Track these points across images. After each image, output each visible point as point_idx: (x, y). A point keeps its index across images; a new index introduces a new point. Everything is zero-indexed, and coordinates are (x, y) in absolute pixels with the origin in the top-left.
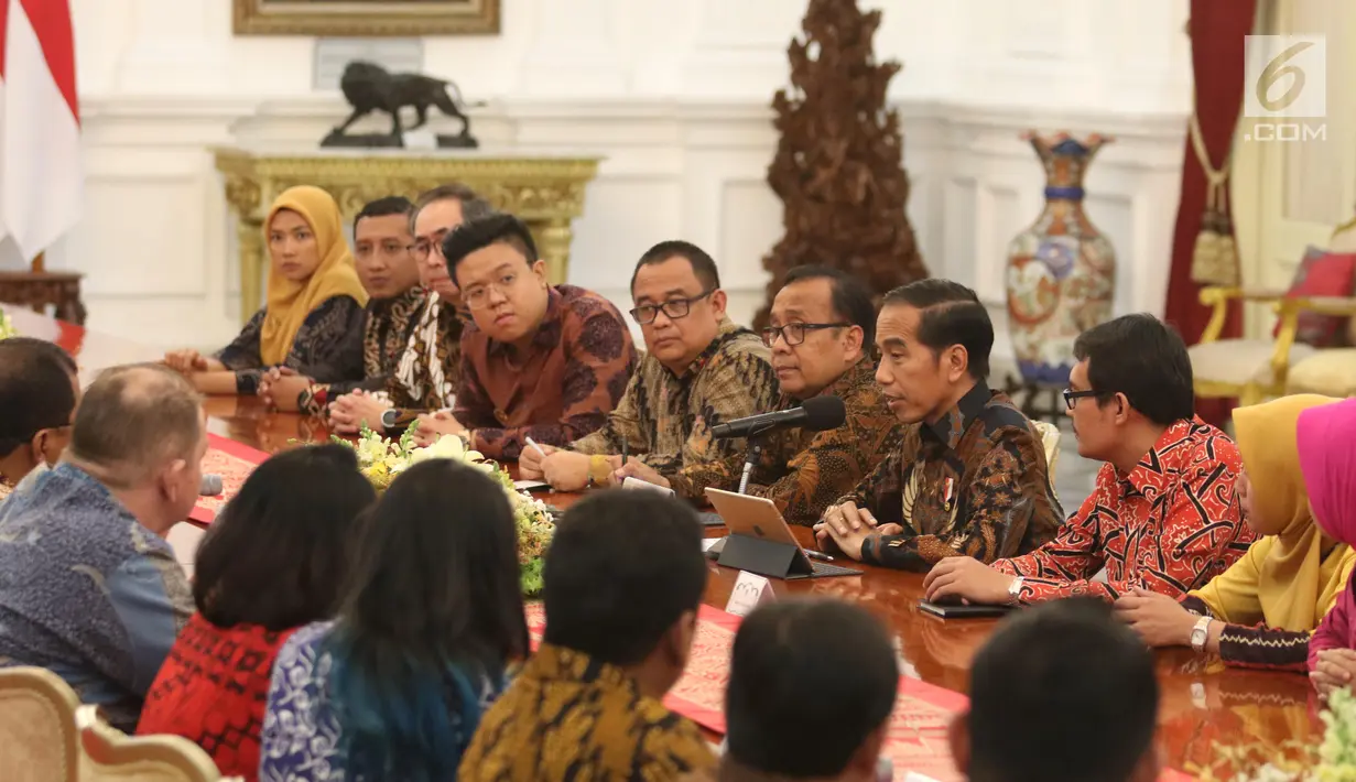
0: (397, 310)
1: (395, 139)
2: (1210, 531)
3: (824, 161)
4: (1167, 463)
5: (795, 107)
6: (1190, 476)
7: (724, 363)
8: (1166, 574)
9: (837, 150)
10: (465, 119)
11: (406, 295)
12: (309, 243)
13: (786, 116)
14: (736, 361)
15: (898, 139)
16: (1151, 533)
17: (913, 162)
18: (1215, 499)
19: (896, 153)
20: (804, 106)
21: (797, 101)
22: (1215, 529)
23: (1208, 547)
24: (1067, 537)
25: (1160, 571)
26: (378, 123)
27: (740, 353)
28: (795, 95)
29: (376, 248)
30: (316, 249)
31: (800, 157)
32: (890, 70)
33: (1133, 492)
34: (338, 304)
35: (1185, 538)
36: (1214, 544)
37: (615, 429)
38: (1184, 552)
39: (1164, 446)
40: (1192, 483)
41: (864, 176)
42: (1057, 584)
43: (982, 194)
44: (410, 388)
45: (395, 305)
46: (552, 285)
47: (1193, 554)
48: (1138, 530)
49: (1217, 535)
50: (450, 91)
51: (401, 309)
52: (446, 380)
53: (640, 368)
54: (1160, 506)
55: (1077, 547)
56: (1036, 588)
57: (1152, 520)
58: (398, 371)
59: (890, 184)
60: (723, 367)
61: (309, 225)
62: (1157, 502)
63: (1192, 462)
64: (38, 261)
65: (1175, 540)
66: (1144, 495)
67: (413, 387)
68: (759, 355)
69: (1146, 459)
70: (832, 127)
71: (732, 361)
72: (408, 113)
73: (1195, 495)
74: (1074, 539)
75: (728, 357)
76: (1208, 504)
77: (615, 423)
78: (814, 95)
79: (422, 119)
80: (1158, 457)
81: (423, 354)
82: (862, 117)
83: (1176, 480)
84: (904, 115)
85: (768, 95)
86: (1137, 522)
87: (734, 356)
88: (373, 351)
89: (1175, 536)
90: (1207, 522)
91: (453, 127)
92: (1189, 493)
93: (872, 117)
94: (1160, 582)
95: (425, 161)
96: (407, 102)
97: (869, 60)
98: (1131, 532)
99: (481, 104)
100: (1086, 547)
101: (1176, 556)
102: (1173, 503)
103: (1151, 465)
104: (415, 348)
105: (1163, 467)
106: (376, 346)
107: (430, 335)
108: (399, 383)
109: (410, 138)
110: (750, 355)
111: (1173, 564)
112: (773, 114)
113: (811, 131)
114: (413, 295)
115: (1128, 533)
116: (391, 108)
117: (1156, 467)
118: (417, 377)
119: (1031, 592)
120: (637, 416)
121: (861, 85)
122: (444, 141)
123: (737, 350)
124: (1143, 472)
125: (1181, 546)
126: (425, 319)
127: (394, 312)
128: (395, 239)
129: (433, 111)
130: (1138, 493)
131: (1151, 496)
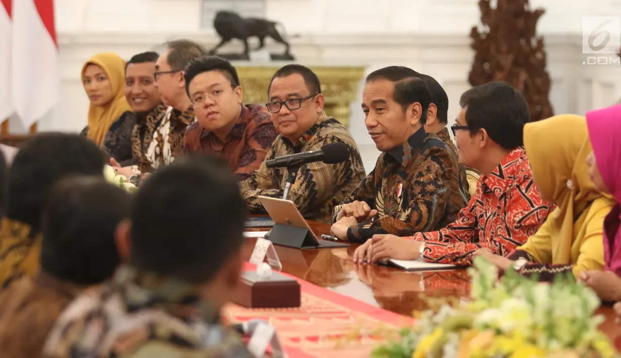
0: (150, 119)
1: (245, 56)
2: (535, 212)
3: (499, 67)
4: (508, 173)
5: (483, 37)
6: (520, 180)
7: (317, 140)
8: (512, 238)
9: (507, 61)
10: (287, 45)
11: (155, 110)
12: (105, 83)
13: (478, 42)
14: (324, 140)
15: (544, 54)
16: (498, 215)
17: (554, 69)
18: (536, 193)
19: (543, 63)
20: (489, 36)
21: (485, 33)
22: (539, 210)
23: (536, 222)
24: (461, 219)
25: (508, 237)
26: (235, 46)
27: (327, 135)
28: (483, 29)
29: (137, 82)
30: (110, 87)
31: (487, 66)
32: (539, 13)
33: (489, 190)
34: (128, 118)
35: (521, 217)
36: (539, 220)
37: (256, 180)
38: (521, 225)
39: (507, 163)
40: (521, 184)
41: (523, 76)
42: (446, 246)
43: (596, 87)
44: (152, 163)
45: (148, 117)
46: (244, 105)
47: (526, 227)
48: (492, 214)
49: (540, 214)
50: (279, 29)
51: (152, 118)
52: (172, 156)
53: (274, 146)
54: (503, 199)
55: (466, 224)
56: (433, 247)
57: (499, 208)
58: (147, 153)
59: (539, 81)
60: (316, 143)
61: (105, 73)
62: (502, 197)
63: (520, 172)
64: (34, 127)
65: (515, 219)
66: (494, 192)
67: (154, 162)
68: (339, 137)
69: (497, 172)
70: (504, 48)
71: (322, 139)
72: (253, 41)
73: (524, 191)
74: (465, 220)
75: (320, 137)
76: (532, 196)
77: (257, 176)
78: (494, 28)
79: (262, 45)
80: (503, 169)
81: (161, 141)
82: (523, 42)
83: (512, 183)
84: (547, 42)
85: (466, 30)
86: (492, 208)
87: (323, 137)
88: (138, 145)
89: (515, 216)
90: (533, 207)
91: (280, 49)
92: (520, 190)
93: (528, 41)
94: (509, 243)
95: (262, 69)
96: (252, 34)
97: (526, 8)
98: (488, 215)
99: (297, 36)
100: (470, 224)
101: (516, 228)
102: (511, 198)
103: (498, 174)
104: (156, 139)
105: (506, 176)
106: (139, 142)
107: (165, 130)
108: (146, 160)
109: (254, 55)
110: (333, 137)
111: (515, 233)
112: (469, 41)
113: (493, 50)
114: (159, 110)
115: (486, 216)
116: (243, 37)
117: (501, 176)
118: (157, 156)
119: (430, 250)
120: (271, 174)
121: (521, 23)
122: (274, 57)
123: (326, 133)
124: (494, 178)
125: (520, 222)
126: (163, 122)
127: (148, 121)
128: (148, 77)
129: (269, 40)
130: (491, 191)
131: (498, 193)
